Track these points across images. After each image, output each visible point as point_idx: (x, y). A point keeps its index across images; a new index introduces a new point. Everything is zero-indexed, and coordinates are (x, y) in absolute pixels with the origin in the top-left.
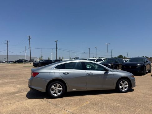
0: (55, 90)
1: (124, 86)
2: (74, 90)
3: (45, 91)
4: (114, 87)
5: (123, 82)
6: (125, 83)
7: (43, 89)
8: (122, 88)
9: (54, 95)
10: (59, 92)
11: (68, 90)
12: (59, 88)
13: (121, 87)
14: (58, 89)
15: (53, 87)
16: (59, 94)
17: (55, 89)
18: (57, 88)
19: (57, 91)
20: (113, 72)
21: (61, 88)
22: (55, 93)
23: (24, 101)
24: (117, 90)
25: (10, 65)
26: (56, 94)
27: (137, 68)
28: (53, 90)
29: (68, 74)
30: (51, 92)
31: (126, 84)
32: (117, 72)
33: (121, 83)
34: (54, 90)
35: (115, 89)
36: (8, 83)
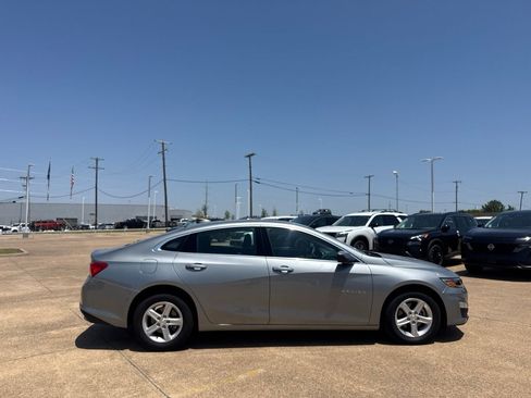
0: (159, 325)
1: (415, 318)
2: (223, 325)
3: (124, 324)
4: (374, 322)
5: (413, 305)
6: (418, 308)
7: (117, 317)
8: (408, 328)
9: (154, 338)
10: (172, 330)
11: (203, 326)
12: (171, 316)
13: (400, 322)
14: (168, 322)
15: (151, 312)
16: (172, 337)
17: (159, 318)
18: (165, 317)
19: (164, 327)
20: (372, 267)
21: (178, 316)
22: (158, 334)
23: (58, 354)
24: (387, 334)
25: (100, 235)
26: (162, 336)
27: (516, 250)
28: (150, 322)
29: (203, 269)
30: (146, 328)
31: (424, 313)
32: (389, 264)
33: (404, 305)
34: (155, 322)
35: (377, 328)
36: (52, 294)
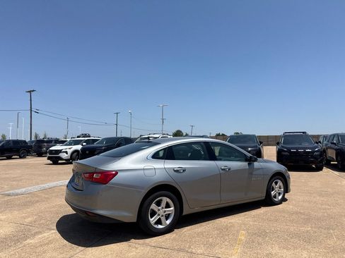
0: (159, 215)
1: (277, 190)
3: (135, 219)
4: (263, 195)
7: (130, 215)
9: (156, 226)
13: (273, 193)
15: (153, 206)
16: (168, 222)
17: (159, 210)
18: (162, 208)
19: (162, 216)
29: (184, 171)
30: (151, 220)
32: (266, 162)
34: (156, 213)
